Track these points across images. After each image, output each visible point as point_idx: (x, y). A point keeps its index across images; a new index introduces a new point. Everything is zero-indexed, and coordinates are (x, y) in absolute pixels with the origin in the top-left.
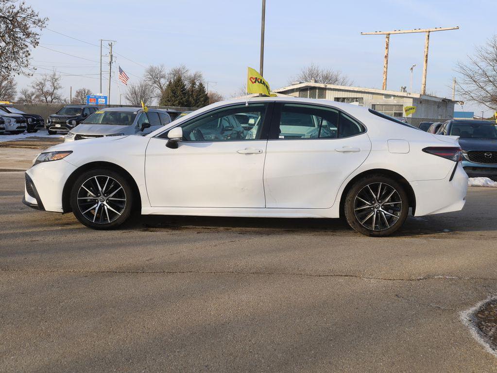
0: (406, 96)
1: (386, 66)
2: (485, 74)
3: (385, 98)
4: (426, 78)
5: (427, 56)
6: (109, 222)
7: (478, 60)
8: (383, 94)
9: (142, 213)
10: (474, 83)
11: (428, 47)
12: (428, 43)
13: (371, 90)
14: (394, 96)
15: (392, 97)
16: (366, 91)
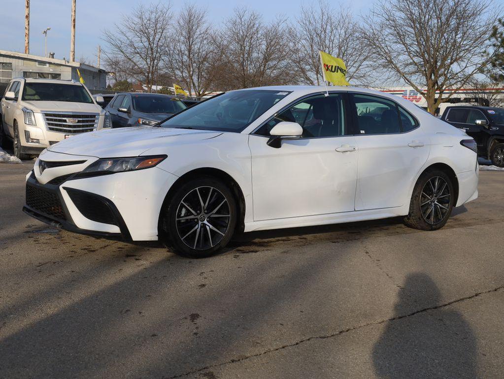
0: (64, 64)
1: (27, 28)
2: (132, 45)
3: (39, 64)
4: (74, 44)
5: (74, 20)
6: (212, 246)
7: (125, 29)
8: (35, 61)
9: (246, 231)
10: (122, 54)
11: (75, 11)
12: (75, 6)
13: (22, 54)
14: (50, 63)
15: (48, 65)
16: (16, 56)
